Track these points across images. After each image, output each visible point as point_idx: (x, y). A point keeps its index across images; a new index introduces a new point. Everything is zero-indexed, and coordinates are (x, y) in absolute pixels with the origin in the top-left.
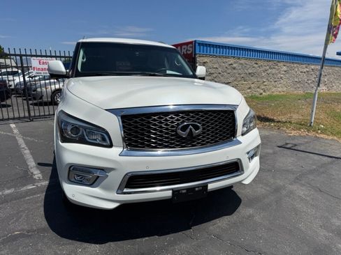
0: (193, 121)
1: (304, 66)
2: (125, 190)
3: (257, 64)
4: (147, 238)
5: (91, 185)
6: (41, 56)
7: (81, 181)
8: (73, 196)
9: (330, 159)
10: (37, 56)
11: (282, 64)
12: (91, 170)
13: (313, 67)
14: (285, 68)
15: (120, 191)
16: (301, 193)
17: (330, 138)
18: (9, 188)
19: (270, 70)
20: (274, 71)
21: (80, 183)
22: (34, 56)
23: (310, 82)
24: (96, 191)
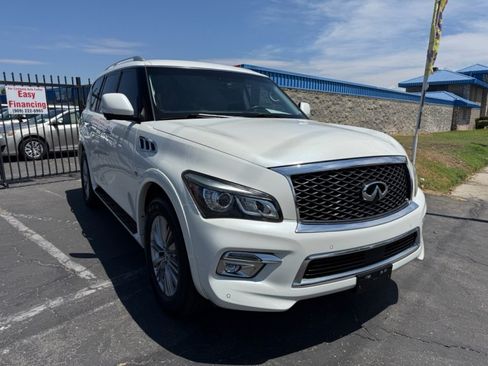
0: (378, 180)
1: (371, 101)
2: (304, 282)
3: (317, 98)
4: (315, 347)
5: (252, 278)
6: (22, 84)
7: (234, 273)
8: (228, 296)
9: (457, 221)
10: (14, 83)
11: (347, 98)
12: (257, 255)
13: (381, 102)
14: (350, 104)
15: (297, 283)
16: (456, 266)
17: (439, 194)
18: (53, 297)
19: (333, 107)
20: (337, 108)
21: (235, 276)
22: (10, 83)
23: (377, 122)
24: (262, 285)
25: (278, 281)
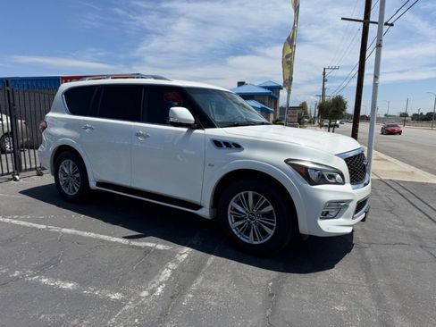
5: (334, 217)
8: (328, 229)
21: (327, 218)
25: (347, 217)
